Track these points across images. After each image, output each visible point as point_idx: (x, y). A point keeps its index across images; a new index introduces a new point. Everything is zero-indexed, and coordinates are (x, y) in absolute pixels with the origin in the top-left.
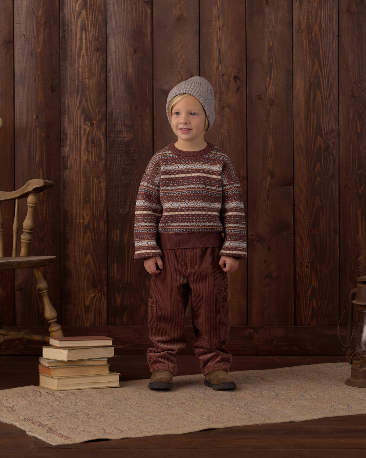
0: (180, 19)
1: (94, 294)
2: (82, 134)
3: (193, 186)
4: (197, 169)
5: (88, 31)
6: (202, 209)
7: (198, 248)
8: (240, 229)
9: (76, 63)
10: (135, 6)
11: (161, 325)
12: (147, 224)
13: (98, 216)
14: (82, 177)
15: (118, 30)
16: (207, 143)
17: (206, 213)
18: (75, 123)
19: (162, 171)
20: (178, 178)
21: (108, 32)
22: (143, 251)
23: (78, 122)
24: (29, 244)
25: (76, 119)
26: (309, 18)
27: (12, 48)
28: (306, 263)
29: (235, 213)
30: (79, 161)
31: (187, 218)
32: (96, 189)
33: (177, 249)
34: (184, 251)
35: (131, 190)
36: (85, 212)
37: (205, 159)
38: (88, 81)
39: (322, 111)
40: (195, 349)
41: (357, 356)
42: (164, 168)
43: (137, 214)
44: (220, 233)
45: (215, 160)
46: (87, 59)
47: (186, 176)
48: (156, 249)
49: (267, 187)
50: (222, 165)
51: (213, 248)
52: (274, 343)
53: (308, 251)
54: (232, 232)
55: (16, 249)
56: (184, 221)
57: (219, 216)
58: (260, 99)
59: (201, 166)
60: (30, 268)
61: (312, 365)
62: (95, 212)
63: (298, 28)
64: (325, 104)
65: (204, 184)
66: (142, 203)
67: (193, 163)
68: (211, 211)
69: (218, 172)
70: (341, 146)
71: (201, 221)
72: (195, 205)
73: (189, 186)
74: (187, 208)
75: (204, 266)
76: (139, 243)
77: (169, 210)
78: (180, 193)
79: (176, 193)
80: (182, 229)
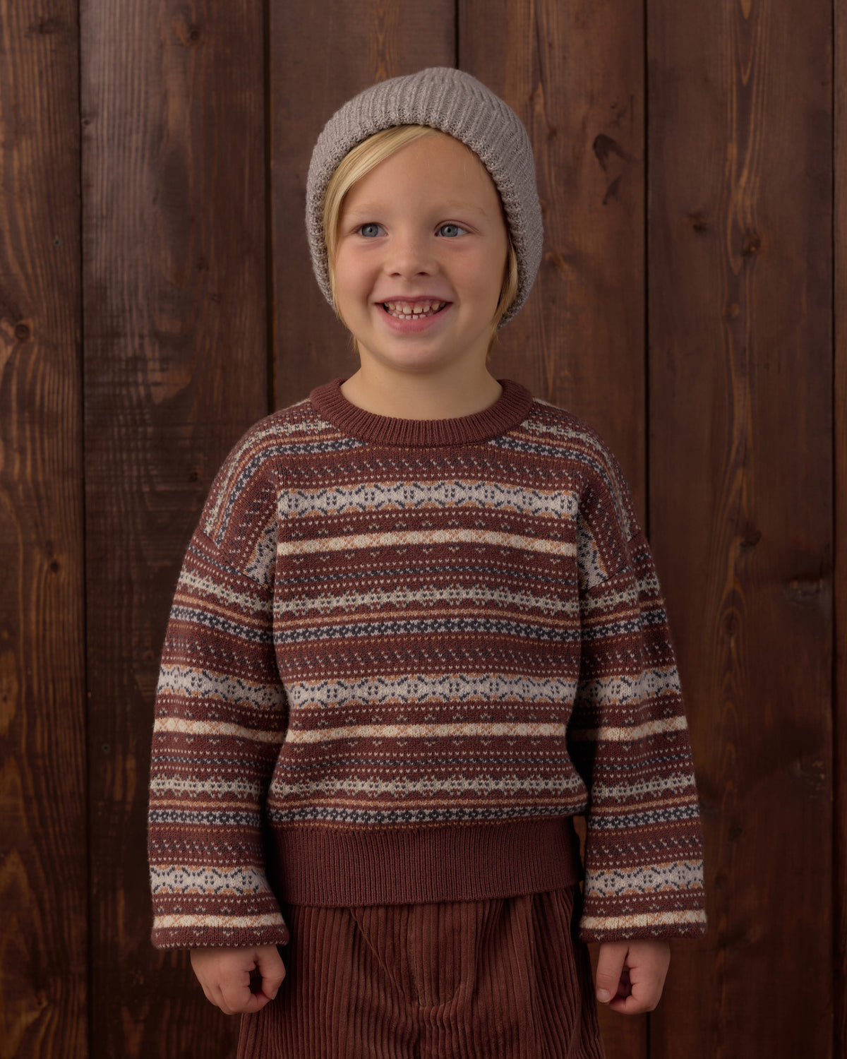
1: (35, 1015)
3: (438, 597)
4: (457, 510)
6: (489, 711)
7: (468, 902)
12: (206, 786)
13: (47, 701)
16: (499, 382)
19: (283, 518)
31: (412, 759)
32: (38, 596)
33: (364, 908)
34: (397, 917)
37: (494, 457)
42: (293, 503)
43: (161, 734)
45: (546, 466)
47: (401, 542)
48: (252, 913)
49: (729, 586)
50: (578, 492)
51: (541, 902)
56: (398, 773)
58: (699, 229)
59: (479, 495)
62: (35, 687)
65: (492, 586)
66: (186, 682)
67: (436, 478)
68: (533, 721)
69: (560, 521)
71: (481, 772)
72: (454, 693)
73: (418, 596)
74: (413, 705)
75: (496, 989)
76: (172, 875)
77: (326, 718)
78: (374, 628)
79: (353, 631)
80: (389, 808)
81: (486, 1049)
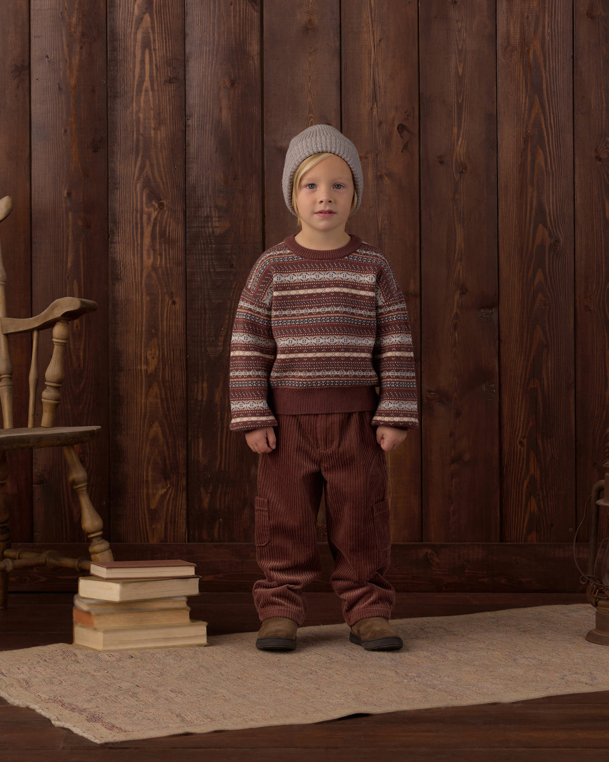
0: (308, 29)
1: (165, 490)
2: (144, 222)
3: (327, 310)
4: (334, 281)
5: (155, 50)
6: (344, 348)
7: (337, 414)
8: (406, 380)
9: (134, 103)
10: (232, 7)
11: (277, 541)
12: (251, 373)
13: (170, 358)
14: (144, 294)
15: (205, 48)
16: (350, 235)
17: (350, 355)
18: (133, 203)
19: (275, 283)
20: (302, 296)
21: (187, 51)
22: (245, 419)
23: (137, 201)
24: (57, 405)
25: (134, 196)
26: (524, 27)
27: (28, 78)
28: (519, 438)
29: (398, 354)
30: (139, 268)
31: (318, 364)
32: (167, 315)
33: (302, 415)
34: (312, 418)
35: (227, 316)
36: (149, 352)
37: (347, 262)
38: (154, 134)
39: (546, 182)
40: (333, 582)
41: (606, 592)
42: (278, 278)
43: (233, 357)
44: (372, 388)
45: (365, 265)
46: (153, 96)
47: (315, 293)
48: (267, 416)
49: (455, 311)
50: (375, 274)
51: (361, 414)
52: (466, 571)
53: (522, 417)
54: (393, 385)
55: (34, 415)
56: (313, 369)
57: (371, 359)
58: (441, 162)
59: (341, 276)
60: (58, 446)
61: (529, 609)
62: (166, 353)
63: (507, 44)
64: (551, 172)
65: (346, 306)
66: (242, 338)
67: (326, 270)
68: (359, 352)
69: (368, 284)
70: (578, 242)
71: (341, 369)
72: (332, 342)
73: (321, 310)
74: (318, 346)
75: (346, 443)
76: (239, 404)
77: (288, 350)
78: (305, 321)
79: (299, 322)
80: (311, 381)
81: (343, 464)
